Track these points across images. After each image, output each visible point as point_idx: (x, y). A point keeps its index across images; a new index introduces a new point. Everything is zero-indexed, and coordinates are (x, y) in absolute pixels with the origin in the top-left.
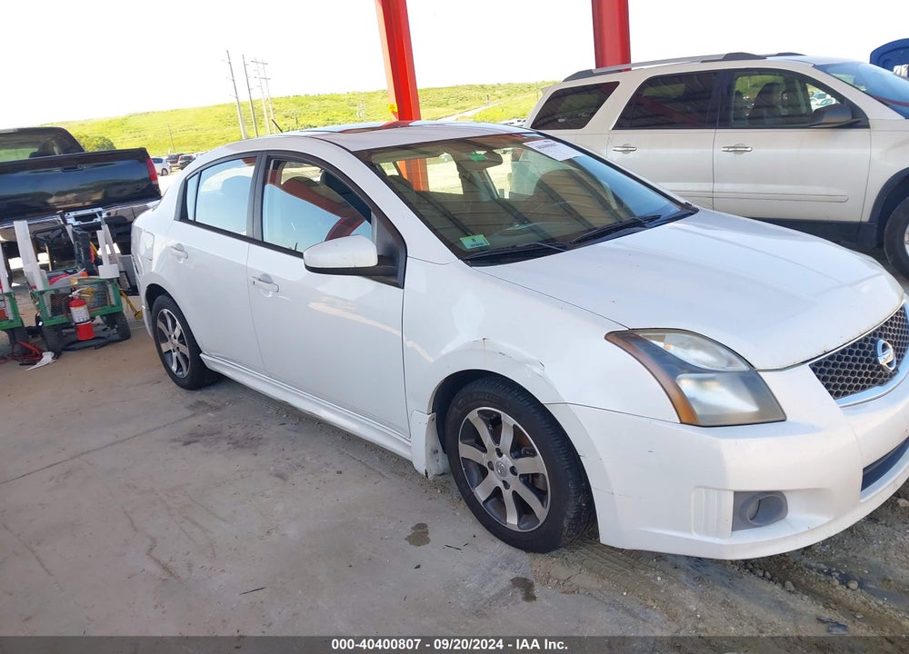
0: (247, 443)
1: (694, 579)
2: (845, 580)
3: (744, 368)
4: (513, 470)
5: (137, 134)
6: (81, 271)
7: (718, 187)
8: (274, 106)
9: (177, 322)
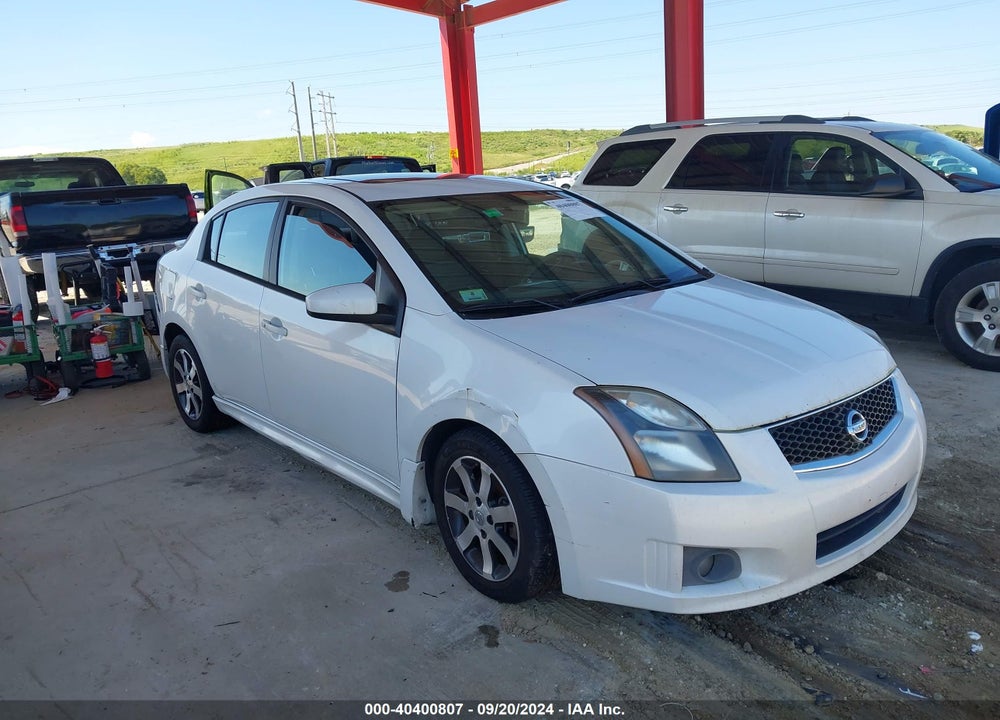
0: (249, 487)
1: (657, 636)
2: (802, 645)
3: (700, 427)
4: (490, 519)
5: (191, 166)
6: (106, 307)
7: (769, 252)
8: (338, 142)
9: (193, 363)
